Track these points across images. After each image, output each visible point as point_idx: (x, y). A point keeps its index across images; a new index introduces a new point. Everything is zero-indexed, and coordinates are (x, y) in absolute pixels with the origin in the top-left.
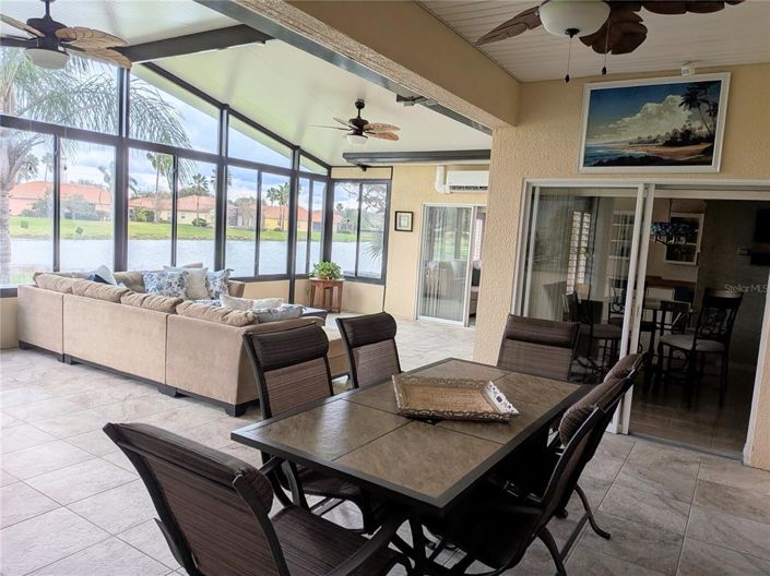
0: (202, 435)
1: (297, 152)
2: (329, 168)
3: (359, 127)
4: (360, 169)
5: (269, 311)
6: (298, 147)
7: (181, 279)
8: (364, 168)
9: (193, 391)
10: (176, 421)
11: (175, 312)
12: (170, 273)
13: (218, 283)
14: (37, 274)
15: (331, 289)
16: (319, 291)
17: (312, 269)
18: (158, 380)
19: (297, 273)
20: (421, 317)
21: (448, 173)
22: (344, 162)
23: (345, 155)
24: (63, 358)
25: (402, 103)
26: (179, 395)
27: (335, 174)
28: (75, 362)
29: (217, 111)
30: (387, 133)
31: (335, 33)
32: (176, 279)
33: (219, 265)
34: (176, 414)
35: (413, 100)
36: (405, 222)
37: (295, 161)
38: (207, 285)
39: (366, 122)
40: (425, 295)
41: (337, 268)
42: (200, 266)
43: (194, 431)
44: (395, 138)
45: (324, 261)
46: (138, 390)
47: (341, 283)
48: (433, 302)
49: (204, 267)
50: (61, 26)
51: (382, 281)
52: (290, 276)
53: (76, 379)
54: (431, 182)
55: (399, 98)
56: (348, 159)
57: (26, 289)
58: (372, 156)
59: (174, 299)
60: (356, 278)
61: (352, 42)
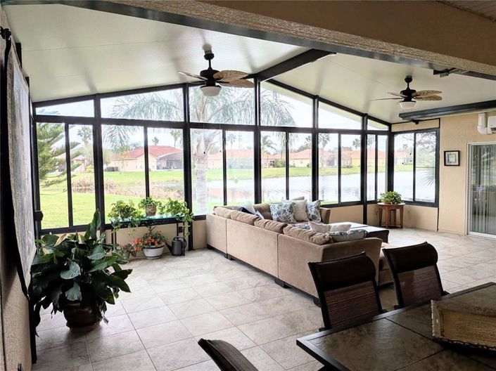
0: (297, 318)
1: (365, 118)
2: (389, 125)
3: (409, 95)
4: (414, 124)
5: (341, 234)
6: (366, 115)
7: (291, 207)
8: (417, 122)
9: (294, 285)
10: (283, 305)
11: (282, 232)
12: (284, 204)
13: (313, 209)
14: (215, 207)
15: (395, 211)
16: (385, 213)
17: (379, 197)
18: (274, 275)
19: (368, 200)
20: (471, 233)
21: (489, 118)
22: (401, 120)
23: (401, 115)
24: (227, 256)
25: (439, 76)
26: (286, 286)
27: (394, 129)
28: (232, 259)
29: (311, 100)
30: (432, 96)
31: (369, 41)
32: (288, 208)
33: (315, 197)
34: (283, 300)
35: (446, 72)
36: (453, 158)
37: (364, 124)
38: (307, 211)
39: (414, 91)
40: (474, 213)
41: (398, 195)
42: (303, 198)
43: (293, 315)
44: (440, 99)
45: (389, 191)
46: (263, 280)
47: (403, 206)
48: (482, 221)
49: (305, 199)
50: (216, 72)
51: (436, 204)
52: (363, 202)
53: (232, 270)
54: (475, 126)
55: (436, 72)
56: (403, 118)
57: (210, 216)
58: (423, 113)
59: (282, 224)
60: (414, 202)
61: (385, 44)
